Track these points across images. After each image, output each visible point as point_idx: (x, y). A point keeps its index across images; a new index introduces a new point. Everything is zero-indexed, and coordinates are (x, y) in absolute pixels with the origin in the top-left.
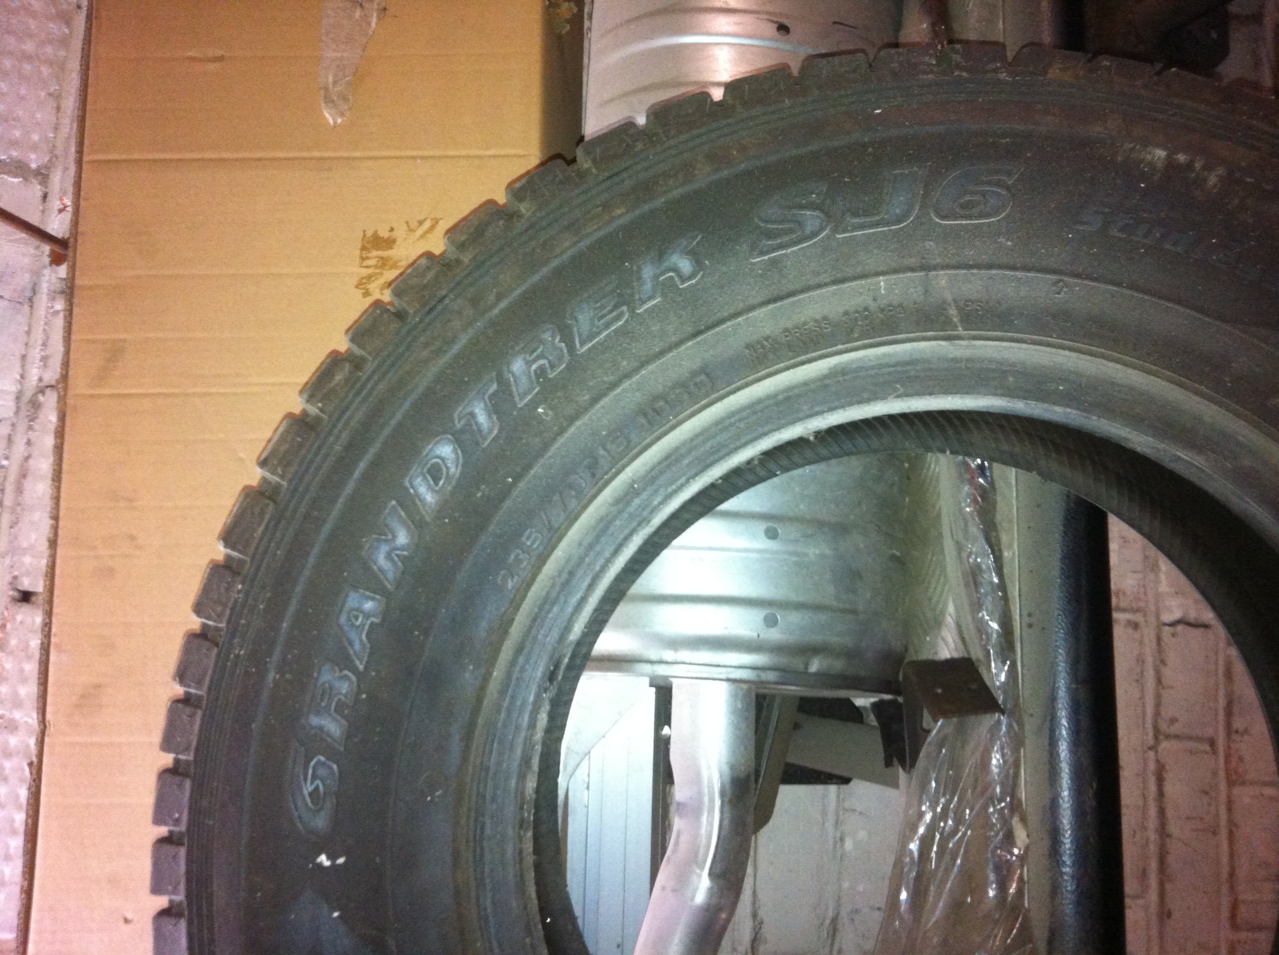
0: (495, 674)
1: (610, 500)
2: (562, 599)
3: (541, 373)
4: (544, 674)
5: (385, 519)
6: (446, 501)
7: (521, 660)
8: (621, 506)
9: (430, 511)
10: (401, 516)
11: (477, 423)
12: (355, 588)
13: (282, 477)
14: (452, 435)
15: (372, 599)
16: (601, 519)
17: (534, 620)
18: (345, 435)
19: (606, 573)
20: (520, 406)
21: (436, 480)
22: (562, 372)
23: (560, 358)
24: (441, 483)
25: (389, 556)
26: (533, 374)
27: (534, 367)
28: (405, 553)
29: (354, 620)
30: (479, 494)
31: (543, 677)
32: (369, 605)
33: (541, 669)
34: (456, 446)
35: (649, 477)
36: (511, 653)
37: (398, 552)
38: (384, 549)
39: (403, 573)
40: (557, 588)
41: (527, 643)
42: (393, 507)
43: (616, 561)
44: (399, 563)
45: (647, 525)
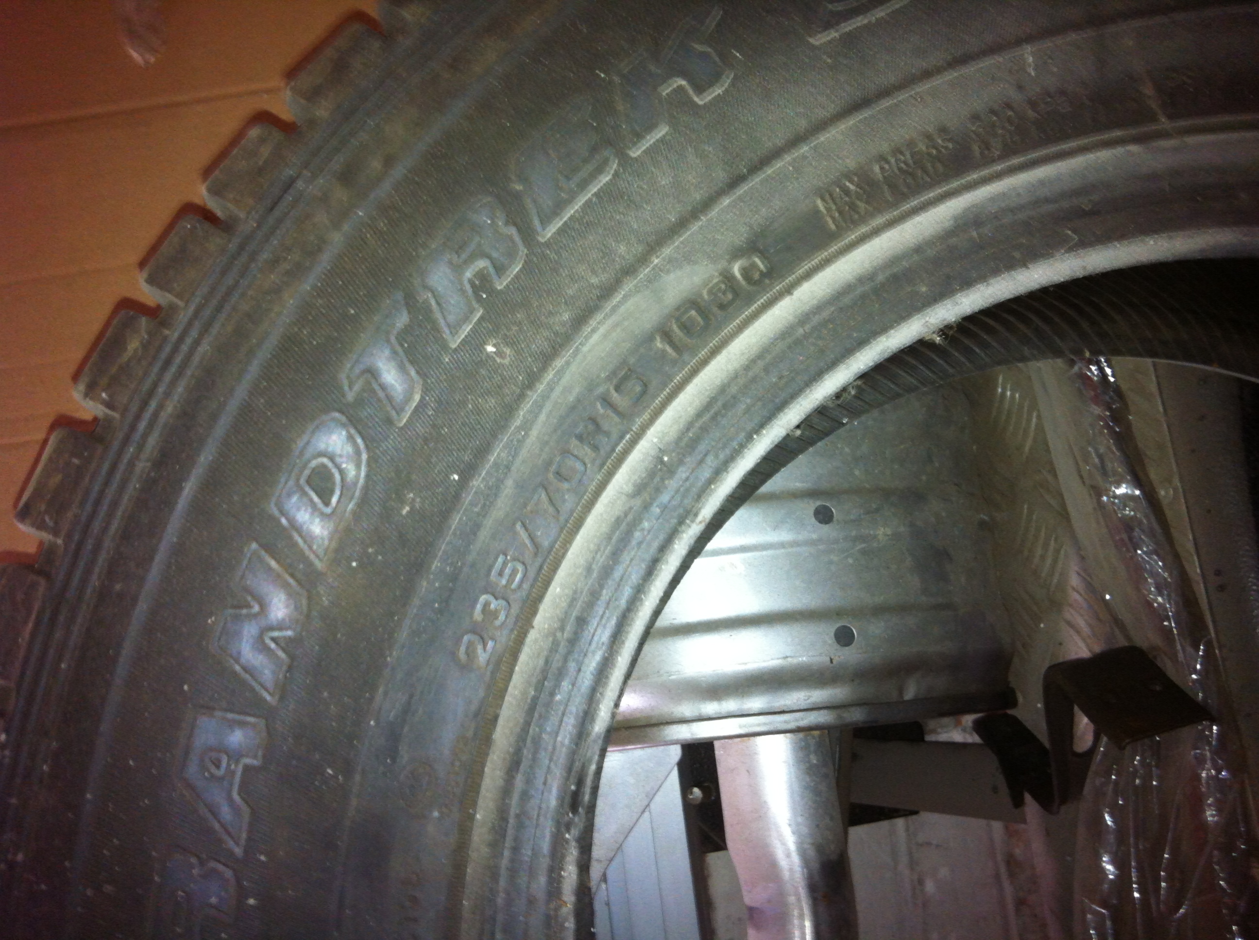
0: (478, 816)
1: (629, 489)
2: (572, 666)
3: (482, 283)
4: (561, 799)
5: (243, 577)
6: (348, 530)
7: (519, 781)
8: (646, 495)
9: (321, 552)
10: (270, 569)
11: (383, 387)
12: (209, 709)
13: (56, 532)
14: (341, 412)
15: (242, 724)
16: (618, 521)
17: (531, 710)
18: (152, 441)
19: (638, 610)
20: (454, 346)
21: (325, 495)
22: (517, 277)
23: (511, 254)
24: (334, 500)
25: (260, 645)
26: (468, 287)
27: (468, 274)
28: (289, 633)
29: (213, 770)
30: (406, 510)
31: (561, 804)
32: (237, 738)
33: (554, 791)
34: (353, 431)
35: (686, 439)
36: (499, 774)
37: (276, 634)
38: (250, 630)
39: (290, 669)
40: (562, 649)
41: (525, 752)
42: (255, 553)
43: (652, 589)
44: (281, 654)
45: (693, 521)
